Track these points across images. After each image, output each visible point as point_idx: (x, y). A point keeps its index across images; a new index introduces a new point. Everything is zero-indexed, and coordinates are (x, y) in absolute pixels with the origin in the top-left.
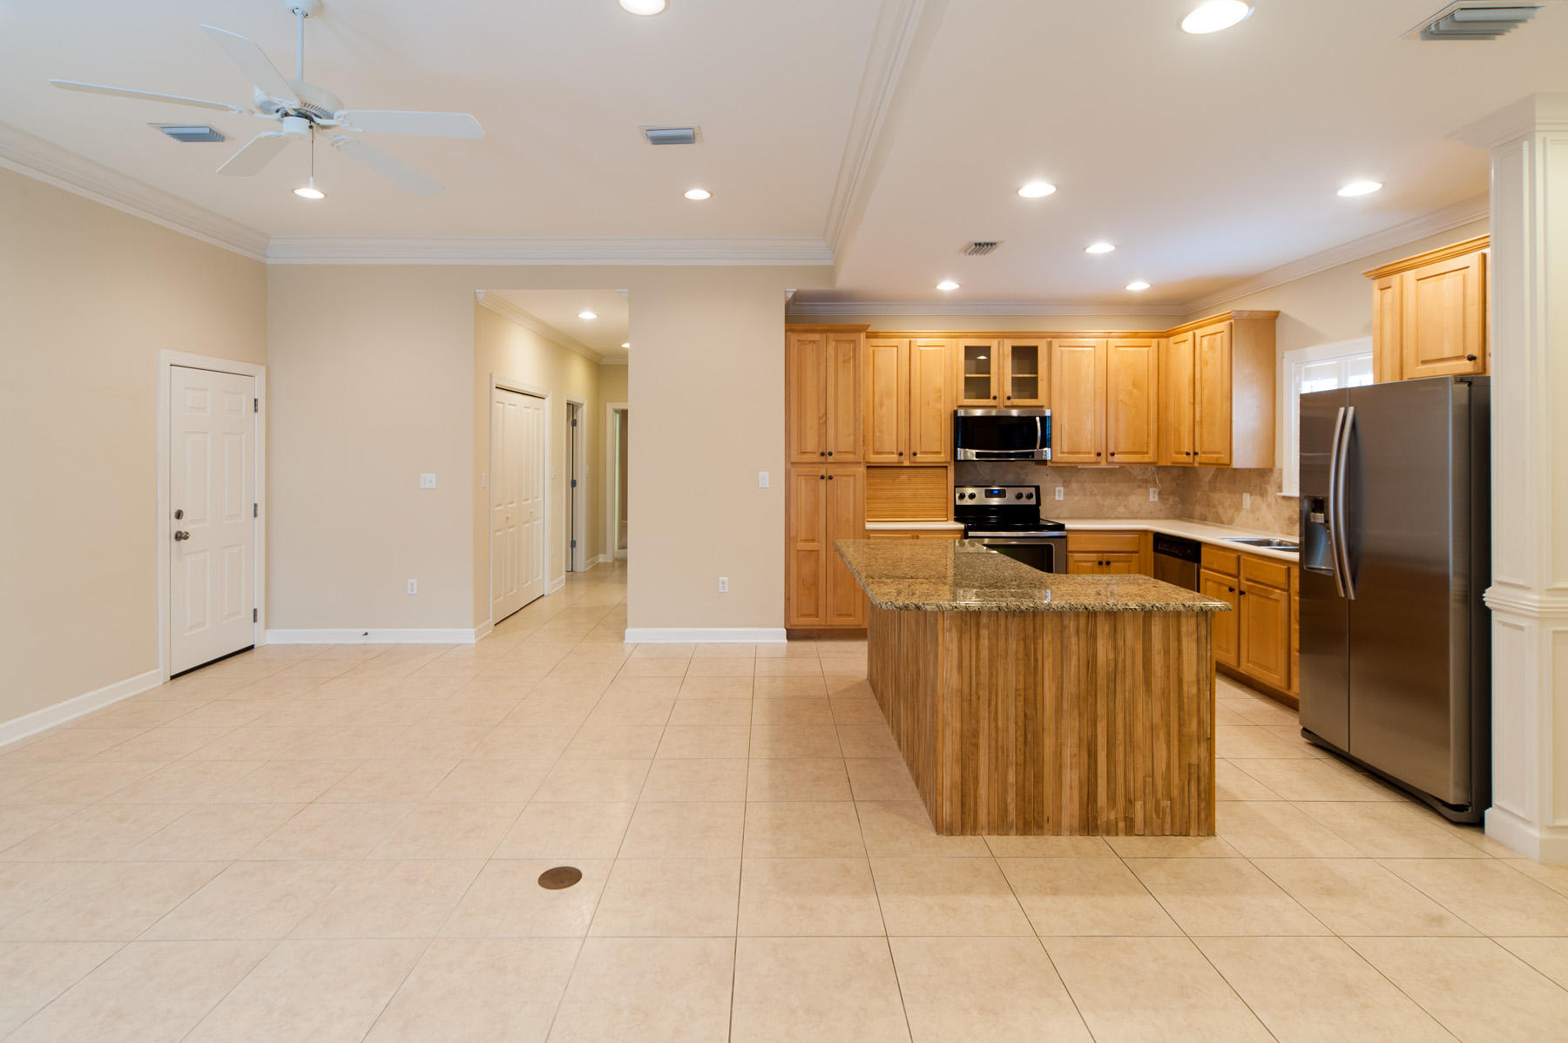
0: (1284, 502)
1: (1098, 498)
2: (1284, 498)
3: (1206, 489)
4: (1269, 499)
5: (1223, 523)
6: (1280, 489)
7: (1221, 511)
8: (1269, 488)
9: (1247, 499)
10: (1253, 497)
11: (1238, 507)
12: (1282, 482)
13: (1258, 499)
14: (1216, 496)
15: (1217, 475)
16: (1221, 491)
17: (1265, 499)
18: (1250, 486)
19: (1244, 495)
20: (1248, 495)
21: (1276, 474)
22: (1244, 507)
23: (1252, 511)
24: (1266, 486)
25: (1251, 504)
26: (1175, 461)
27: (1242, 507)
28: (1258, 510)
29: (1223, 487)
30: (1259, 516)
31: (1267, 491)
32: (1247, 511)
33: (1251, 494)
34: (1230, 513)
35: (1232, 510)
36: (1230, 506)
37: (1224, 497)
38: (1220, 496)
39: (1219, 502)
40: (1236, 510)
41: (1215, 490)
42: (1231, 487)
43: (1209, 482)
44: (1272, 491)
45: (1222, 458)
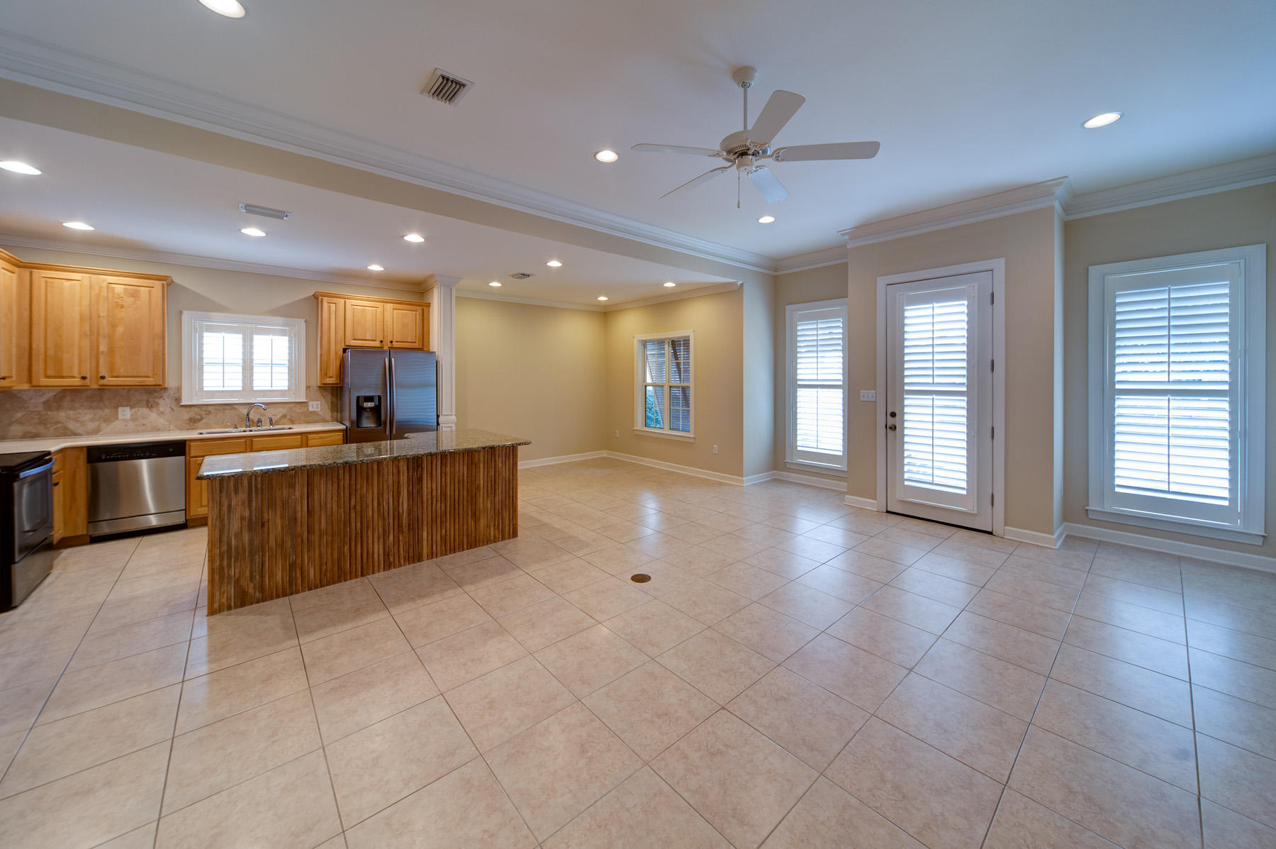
0: (182, 409)
2: (182, 406)
3: (40, 408)
4: (162, 410)
6: (178, 400)
8: (161, 401)
9: (125, 412)
10: (133, 410)
11: (109, 420)
12: (180, 396)
13: (145, 411)
14: (62, 415)
15: (65, 396)
16: (73, 408)
17: (154, 410)
18: (130, 401)
19: (120, 409)
20: (128, 409)
21: (171, 392)
22: (121, 417)
23: (134, 419)
24: (157, 400)
25: (132, 415)
26: (42, 384)
27: (117, 419)
28: (143, 418)
29: (77, 405)
30: (145, 422)
31: (157, 403)
32: (125, 420)
33: (132, 407)
34: (91, 426)
35: (97, 423)
36: (92, 420)
37: (80, 414)
38: (71, 413)
39: (69, 418)
40: (104, 421)
41: (59, 408)
42: (95, 404)
43: (44, 403)
44: (165, 404)
45: (150, 381)
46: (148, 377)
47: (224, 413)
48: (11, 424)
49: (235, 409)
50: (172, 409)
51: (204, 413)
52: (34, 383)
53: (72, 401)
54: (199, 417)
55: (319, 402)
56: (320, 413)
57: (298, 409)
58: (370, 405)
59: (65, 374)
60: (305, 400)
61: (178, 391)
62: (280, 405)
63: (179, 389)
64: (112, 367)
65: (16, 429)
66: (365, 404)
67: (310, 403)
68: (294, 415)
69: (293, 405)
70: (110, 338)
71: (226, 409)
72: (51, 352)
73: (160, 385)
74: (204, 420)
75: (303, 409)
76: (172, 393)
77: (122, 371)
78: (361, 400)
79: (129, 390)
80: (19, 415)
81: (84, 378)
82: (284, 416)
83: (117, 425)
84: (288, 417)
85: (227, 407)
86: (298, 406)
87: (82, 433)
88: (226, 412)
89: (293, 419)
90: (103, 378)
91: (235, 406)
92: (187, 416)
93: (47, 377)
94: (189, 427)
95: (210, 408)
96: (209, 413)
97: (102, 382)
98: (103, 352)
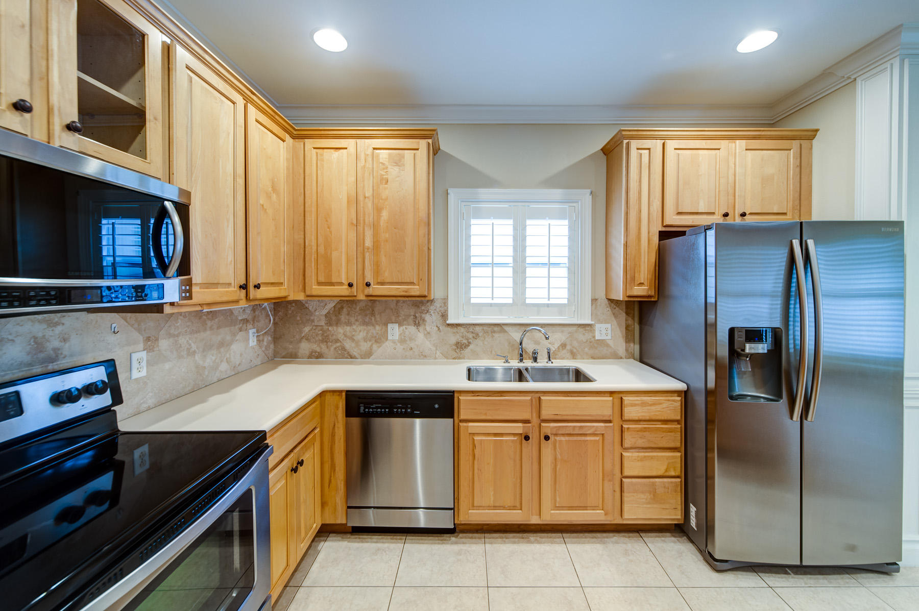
0: (449, 329)
1: (198, 357)
2: (449, 325)
3: (323, 323)
4: (428, 328)
5: (354, 357)
6: (444, 316)
7: (348, 345)
8: (427, 317)
9: (394, 331)
10: (402, 328)
11: (380, 339)
12: (446, 311)
13: (412, 329)
14: (340, 331)
15: (342, 308)
16: (349, 324)
17: (421, 328)
18: (398, 316)
19: (390, 326)
20: (396, 326)
21: (437, 304)
22: (390, 337)
23: (402, 341)
24: (423, 315)
25: (400, 335)
26: (314, 293)
27: (387, 339)
28: (411, 339)
29: (353, 320)
30: (412, 345)
31: (424, 320)
32: (394, 342)
33: (400, 325)
34: (365, 346)
35: (369, 344)
36: (365, 340)
37: (355, 331)
38: (348, 328)
39: (345, 335)
40: (376, 341)
41: (338, 323)
42: (367, 319)
43: (326, 316)
44: (431, 319)
45: (415, 290)
46: (412, 283)
47: (493, 336)
48: (300, 341)
49: (505, 331)
50: (439, 329)
51: (470, 336)
52: (308, 293)
53: (348, 314)
54: (465, 341)
55: (609, 326)
56: (611, 343)
57: (582, 336)
58: (761, 348)
59: (334, 280)
60: (589, 322)
61: (445, 303)
62: (558, 328)
63: (445, 301)
64: (377, 271)
65: (305, 347)
66: (748, 346)
67: (598, 326)
68: (575, 344)
69: (574, 328)
70: (375, 226)
71: (494, 332)
72: (322, 250)
73: (425, 296)
74: (471, 347)
75: (588, 336)
76: (438, 306)
77: (386, 276)
78: (739, 338)
79: (398, 302)
80: (307, 329)
81: (350, 285)
82: (563, 346)
83: (387, 346)
84: (568, 347)
85: (496, 329)
86: (581, 330)
87: (357, 356)
88: (496, 335)
89: (575, 350)
90: (368, 285)
91: (506, 328)
92: (453, 339)
93: (319, 284)
94: (455, 355)
95: (478, 329)
96: (476, 336)
97: (369, 291)
98: (368, 249)
